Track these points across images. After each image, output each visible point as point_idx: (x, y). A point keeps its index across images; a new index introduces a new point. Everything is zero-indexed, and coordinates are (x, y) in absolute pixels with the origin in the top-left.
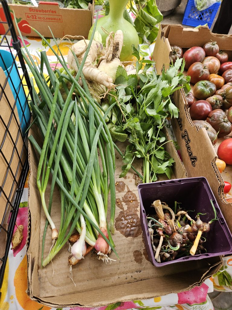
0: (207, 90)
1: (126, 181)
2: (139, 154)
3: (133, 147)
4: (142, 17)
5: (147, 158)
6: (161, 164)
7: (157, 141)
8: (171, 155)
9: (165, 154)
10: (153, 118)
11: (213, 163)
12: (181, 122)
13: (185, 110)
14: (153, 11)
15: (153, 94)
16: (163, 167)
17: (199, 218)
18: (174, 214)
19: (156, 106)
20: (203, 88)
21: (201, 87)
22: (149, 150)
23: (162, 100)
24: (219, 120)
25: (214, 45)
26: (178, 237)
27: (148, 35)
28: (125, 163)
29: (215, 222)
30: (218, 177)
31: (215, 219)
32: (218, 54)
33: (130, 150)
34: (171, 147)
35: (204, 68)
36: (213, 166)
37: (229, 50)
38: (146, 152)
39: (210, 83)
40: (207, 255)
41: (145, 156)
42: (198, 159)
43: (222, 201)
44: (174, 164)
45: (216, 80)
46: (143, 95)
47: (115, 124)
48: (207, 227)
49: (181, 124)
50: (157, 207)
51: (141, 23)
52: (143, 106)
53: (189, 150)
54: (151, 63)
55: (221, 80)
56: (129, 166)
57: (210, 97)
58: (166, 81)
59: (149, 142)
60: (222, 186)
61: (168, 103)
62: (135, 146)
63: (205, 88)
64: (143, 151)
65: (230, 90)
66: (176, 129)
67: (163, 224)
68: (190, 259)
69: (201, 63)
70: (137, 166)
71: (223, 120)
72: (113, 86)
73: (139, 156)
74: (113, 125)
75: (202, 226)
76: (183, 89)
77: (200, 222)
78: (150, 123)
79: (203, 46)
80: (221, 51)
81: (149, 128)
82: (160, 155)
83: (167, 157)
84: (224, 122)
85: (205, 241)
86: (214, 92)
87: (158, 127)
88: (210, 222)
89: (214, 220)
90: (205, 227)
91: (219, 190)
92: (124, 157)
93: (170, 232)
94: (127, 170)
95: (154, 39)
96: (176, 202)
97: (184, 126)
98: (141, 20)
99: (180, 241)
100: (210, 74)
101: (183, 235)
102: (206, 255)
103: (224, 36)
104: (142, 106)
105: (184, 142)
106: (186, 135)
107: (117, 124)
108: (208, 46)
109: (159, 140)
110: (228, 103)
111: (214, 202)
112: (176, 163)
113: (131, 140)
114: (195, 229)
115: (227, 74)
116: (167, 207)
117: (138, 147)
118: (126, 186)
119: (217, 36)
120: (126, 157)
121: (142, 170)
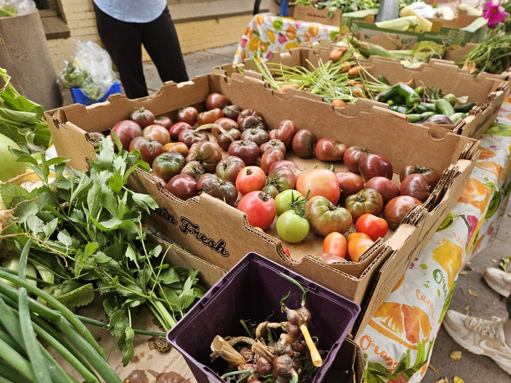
0: (173, 164)
1: (142, 365)
2: (134, 301)
3: (115, 299)
4: (7, 119)
5: (153, 298)
6: (181, 291)
7: (150, 259)
8: (185, 267)
9: (177, 271)
10: (120, 232)
11: (246, 227)
12: (167, 213)
13: (162, 192)
14: (21, 107)
15: (95, 196)
16: (188, 290)
17: (286, 308)
18: (253, 340)
19: (112, 212)
20: (166, 163)
21: (163, 163)
22: (147, 281)
23: (117, 198)
24: (214, 186)
25: (143, 111)
26: (284, 362)
27: (33, 139)
28: (117, 334)
29: (309, 296)
30: (265, 238)
31: (305, 292)
32: (156, 121)
33: (114, 308)
34: (178, 256)
35: (150, 141)
36: (249, 230)
37: (165, 112)
38: (145, 289)
39: (171, 154)
40: (336, 346)
41: (146, 296)
42: (226, 240)
43: (293, 265)
44: (199, 276)
45: (176, 149)
46: (80, 208)
47: (53, 283)
48: (304, 313)
49: (169, 217)
50: (222, 349)
51: (10, 128)
52: (92, 223)
53: (206, 240)
54: (64, 161)
55: (183, 146)
56: (130, 333)
57: (182, 169)
58: (104, 172)
59: (140, 271)
60: (279, 245)
61: (130, 196)
62: (118, 295)
63: (169, 162)
64: (138, 291)
65: (199, 148)
66: (168, 229)
67: (249, 368)
68: (323, 373)
69: (142, 137)
70: (145, 325)
71: (219, 184)
72: (7, 213)
73: (137, 303)
74: (52, 288)
75: (298, 316)
76: (139, 169)
77: (292, 313)
78: (119, 242)
79: (129, 118)
80: (158, 117)
81: (124, 250)
82: (171, 278)
83: (183, 274)
84: (221, 184)
85: (318, 340)
86: (184, 162)
87: (137, 238)
88: (303, 304)
89: (305, 295)
90: (302, 314)
91: (279, 254)
92: (108, 326)
93: (268, 368)
94: (130, 341)
95: (48, 142)
96: (242, 321)
97: (175, 214)
98: (6, 122)
99: (290, 364)
100: (163, 145)
101: (288, 353)
102: (334, 348)
103: (148, 99)
104: (88, 225)
105: (191, 237)
106: (188, 224)
107: (58, 281)
108: (135, 116)
109: (152, 256)
110: (209, 164)
111: (287, 272)
112: (202, 271)
113: (103, 289)
114: (294, 329)
115: (183, 136)
116: (235, 340)
117: (125, 291)
118: (146, 373)
119: (139, 101)
120: (114, 323)
121: (156, 324)
